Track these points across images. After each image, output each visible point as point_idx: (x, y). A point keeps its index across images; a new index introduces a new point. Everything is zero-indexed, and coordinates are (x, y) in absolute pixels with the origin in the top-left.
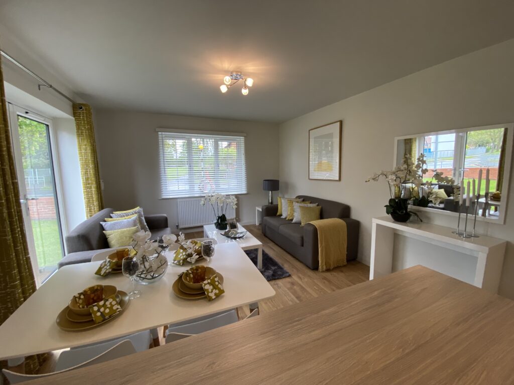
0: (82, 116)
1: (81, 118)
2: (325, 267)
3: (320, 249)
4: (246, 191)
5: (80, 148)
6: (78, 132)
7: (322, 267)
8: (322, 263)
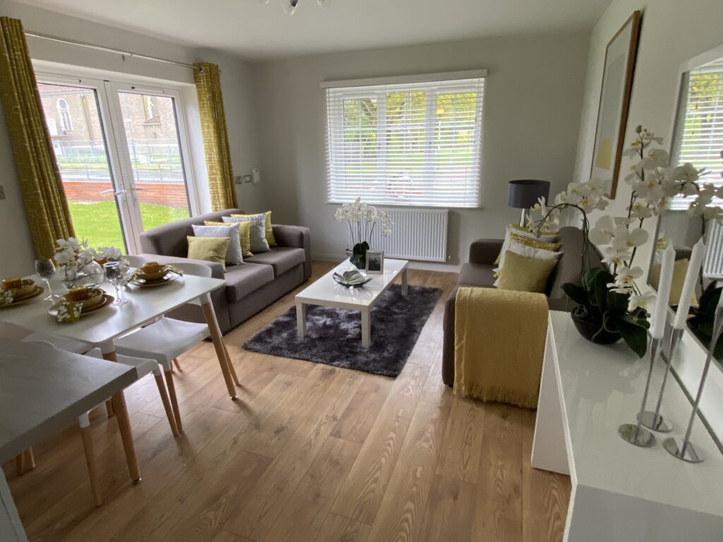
0: (202, 80)
1: (202, 83)
2: (463, 388)
3: (456, 348)
4: (476, 202)
5: (203, 126)
6: (200, 104)
7: (460, 386)
8: (459, 378)
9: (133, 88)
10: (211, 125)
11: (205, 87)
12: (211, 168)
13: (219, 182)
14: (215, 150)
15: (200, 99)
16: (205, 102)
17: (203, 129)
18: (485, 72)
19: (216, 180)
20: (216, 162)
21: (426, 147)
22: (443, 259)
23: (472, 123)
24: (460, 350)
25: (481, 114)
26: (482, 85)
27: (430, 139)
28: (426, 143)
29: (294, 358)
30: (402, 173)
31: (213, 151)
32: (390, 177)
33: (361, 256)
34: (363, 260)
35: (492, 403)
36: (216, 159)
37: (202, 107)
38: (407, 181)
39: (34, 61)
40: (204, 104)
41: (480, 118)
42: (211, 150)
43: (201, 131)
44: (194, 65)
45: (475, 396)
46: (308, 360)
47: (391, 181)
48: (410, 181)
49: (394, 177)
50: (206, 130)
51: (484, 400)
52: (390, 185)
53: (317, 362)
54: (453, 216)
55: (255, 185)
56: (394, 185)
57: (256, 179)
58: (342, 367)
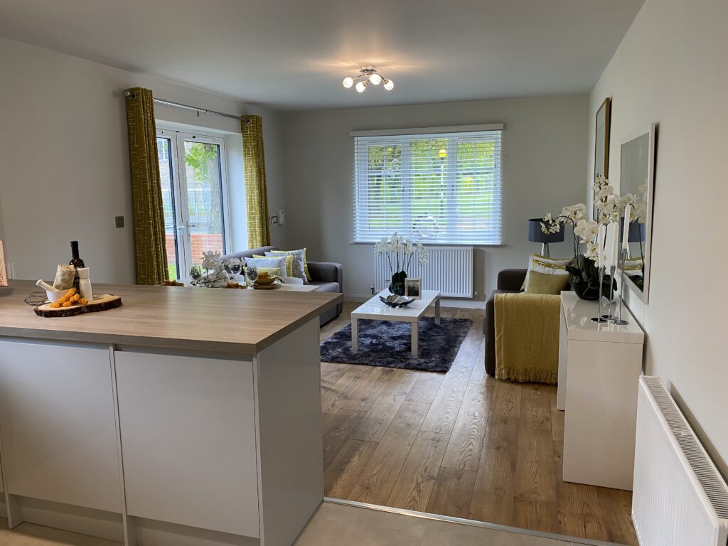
0: (248, 131)
1: (248, 133)
2: (503, 372)
3: (496, 339)
4: (499, 240)
5: (246, 170)
6: (245, 151)
7: (500, 370)
8: (500, 364)
9: (194, 137)
10: (254, 170)
11: (251, 137)
12: (251, 208)
13: (257, 221)
14: (256, 192)
15: (245, 146)
16: (250, 149)
17: (246, 173)
18: (501, 126)
19: (254, 219)
20: (256, 203)
21: (449, 190)
22: (469, 295)
23: (492, 169)
24: (500, 339)
25: (499, 161)
26: (500, 136)
27: (452, 182)
28: (449, 186)
29: (355, 364)
30: (426, 213)
31: (254, 193)
32: (415, 217)
33: (401, 283)
34: (403, 287)
35: (527, 383)
36: (256, 200)
37: (246, 154)
38: (431, 221)
39: (157, 121)
40: (249, 151)
41: (499, 165)
42: (252, 191)
43: (244, 175)
44: (242, 117)
45: (513, 378)
46: (367, 364)
47: (416, 221)
48: (433, 221)
49: (419, 217)
50: (249, 174)
51: (520, 381)
52: (415, 224)
53: (376, 366)
54: (478, 253)
55: (280, 225)
56: (419, 224)
57: (282, 220)
58: (399, 368)
